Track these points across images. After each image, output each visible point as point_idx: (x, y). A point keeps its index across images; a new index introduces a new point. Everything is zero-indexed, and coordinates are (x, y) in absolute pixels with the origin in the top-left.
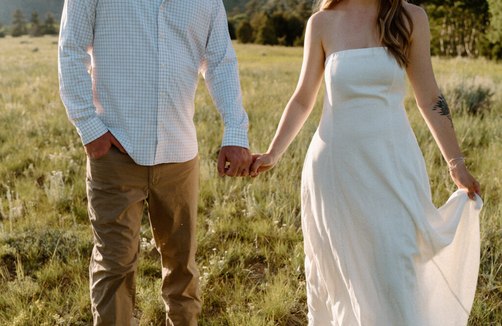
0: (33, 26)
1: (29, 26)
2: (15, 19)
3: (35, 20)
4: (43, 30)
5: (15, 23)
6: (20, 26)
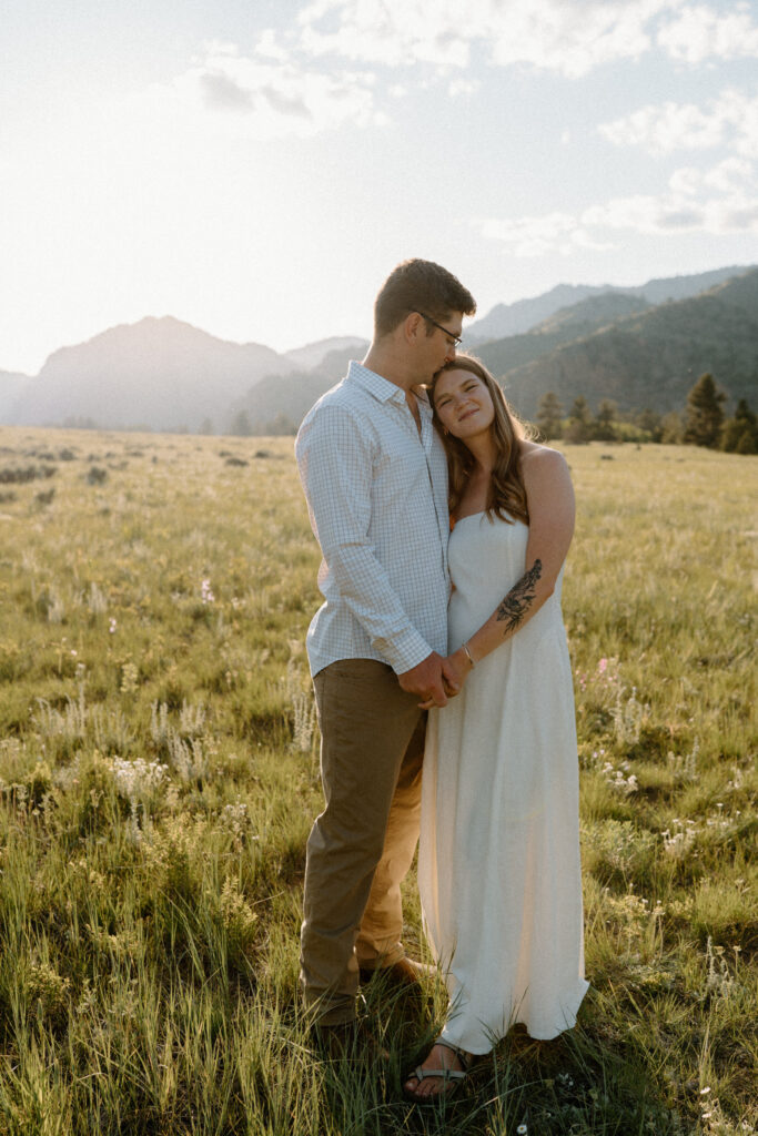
0: (572, 423)
1: (566, 423)
2: (541, 410)
3: (578, 413)
4: (590, 433)
5: (541, 417)
6: (550, 424)
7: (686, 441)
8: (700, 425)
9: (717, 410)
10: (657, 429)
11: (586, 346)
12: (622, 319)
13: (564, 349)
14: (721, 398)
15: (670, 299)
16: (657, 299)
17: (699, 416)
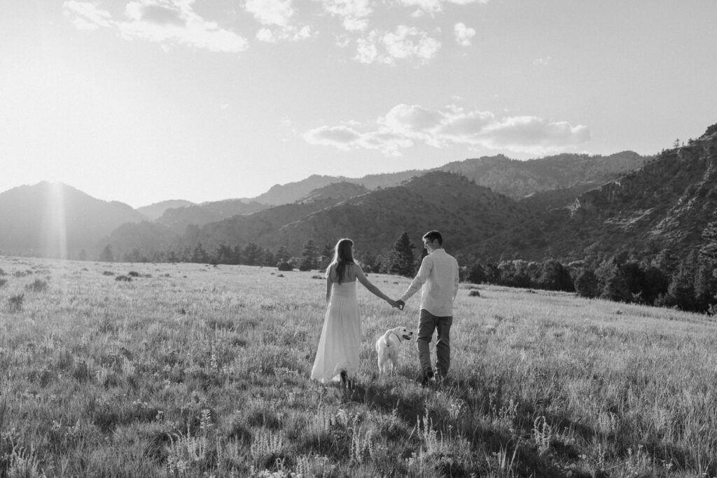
0: (323, 258)
2: (305, 251)
5: (305, 255)
6: (310, 259)
7: (393, 272)
8: (401, 262)
9: (411, 253)
10: (376, 264)
11: (331, 212)
12: (351, 198)
13: (317, 214)
14: (412, 247)
15: (379, 187)
16: (372, 187)
17: (400, 256)
